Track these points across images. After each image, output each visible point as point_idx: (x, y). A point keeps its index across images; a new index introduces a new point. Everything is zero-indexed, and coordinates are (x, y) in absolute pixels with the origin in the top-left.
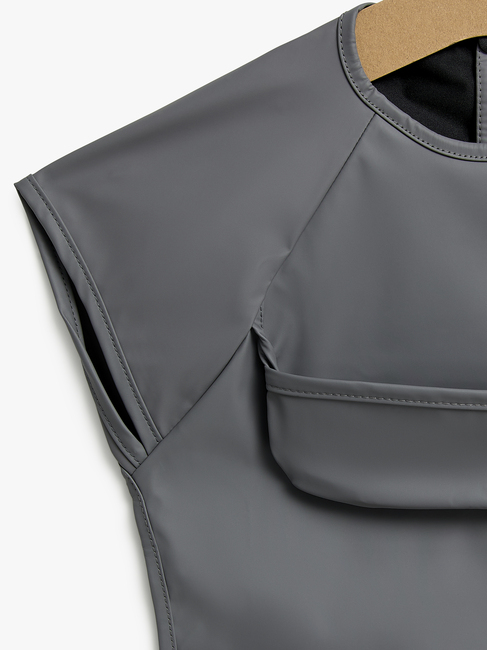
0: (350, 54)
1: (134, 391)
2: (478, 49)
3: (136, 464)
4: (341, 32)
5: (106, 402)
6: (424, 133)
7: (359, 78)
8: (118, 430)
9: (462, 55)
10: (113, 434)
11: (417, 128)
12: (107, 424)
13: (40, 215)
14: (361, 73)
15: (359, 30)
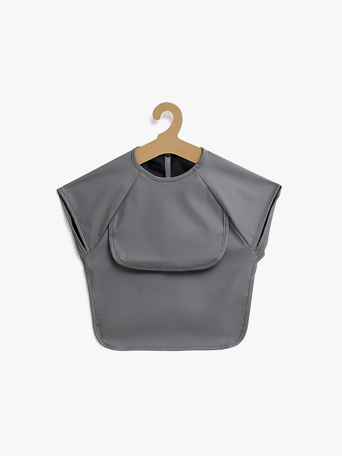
0: (134, 158)
1: (85, 238)
2: (165, 157)
3: (85, 256)
4: (132, 153)
5: (78, 240)
6: (152, 175)
7: (136, 164)
8: (80, 245)
9: (162, 157)
10: (78, 246)
11: (150, 175)
12: (76, 242)
13: (63, 197)
14: (137, 163)
15: (137, 153)
